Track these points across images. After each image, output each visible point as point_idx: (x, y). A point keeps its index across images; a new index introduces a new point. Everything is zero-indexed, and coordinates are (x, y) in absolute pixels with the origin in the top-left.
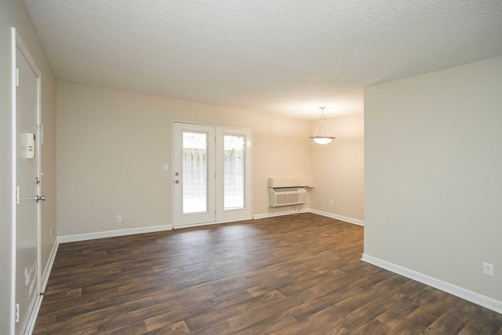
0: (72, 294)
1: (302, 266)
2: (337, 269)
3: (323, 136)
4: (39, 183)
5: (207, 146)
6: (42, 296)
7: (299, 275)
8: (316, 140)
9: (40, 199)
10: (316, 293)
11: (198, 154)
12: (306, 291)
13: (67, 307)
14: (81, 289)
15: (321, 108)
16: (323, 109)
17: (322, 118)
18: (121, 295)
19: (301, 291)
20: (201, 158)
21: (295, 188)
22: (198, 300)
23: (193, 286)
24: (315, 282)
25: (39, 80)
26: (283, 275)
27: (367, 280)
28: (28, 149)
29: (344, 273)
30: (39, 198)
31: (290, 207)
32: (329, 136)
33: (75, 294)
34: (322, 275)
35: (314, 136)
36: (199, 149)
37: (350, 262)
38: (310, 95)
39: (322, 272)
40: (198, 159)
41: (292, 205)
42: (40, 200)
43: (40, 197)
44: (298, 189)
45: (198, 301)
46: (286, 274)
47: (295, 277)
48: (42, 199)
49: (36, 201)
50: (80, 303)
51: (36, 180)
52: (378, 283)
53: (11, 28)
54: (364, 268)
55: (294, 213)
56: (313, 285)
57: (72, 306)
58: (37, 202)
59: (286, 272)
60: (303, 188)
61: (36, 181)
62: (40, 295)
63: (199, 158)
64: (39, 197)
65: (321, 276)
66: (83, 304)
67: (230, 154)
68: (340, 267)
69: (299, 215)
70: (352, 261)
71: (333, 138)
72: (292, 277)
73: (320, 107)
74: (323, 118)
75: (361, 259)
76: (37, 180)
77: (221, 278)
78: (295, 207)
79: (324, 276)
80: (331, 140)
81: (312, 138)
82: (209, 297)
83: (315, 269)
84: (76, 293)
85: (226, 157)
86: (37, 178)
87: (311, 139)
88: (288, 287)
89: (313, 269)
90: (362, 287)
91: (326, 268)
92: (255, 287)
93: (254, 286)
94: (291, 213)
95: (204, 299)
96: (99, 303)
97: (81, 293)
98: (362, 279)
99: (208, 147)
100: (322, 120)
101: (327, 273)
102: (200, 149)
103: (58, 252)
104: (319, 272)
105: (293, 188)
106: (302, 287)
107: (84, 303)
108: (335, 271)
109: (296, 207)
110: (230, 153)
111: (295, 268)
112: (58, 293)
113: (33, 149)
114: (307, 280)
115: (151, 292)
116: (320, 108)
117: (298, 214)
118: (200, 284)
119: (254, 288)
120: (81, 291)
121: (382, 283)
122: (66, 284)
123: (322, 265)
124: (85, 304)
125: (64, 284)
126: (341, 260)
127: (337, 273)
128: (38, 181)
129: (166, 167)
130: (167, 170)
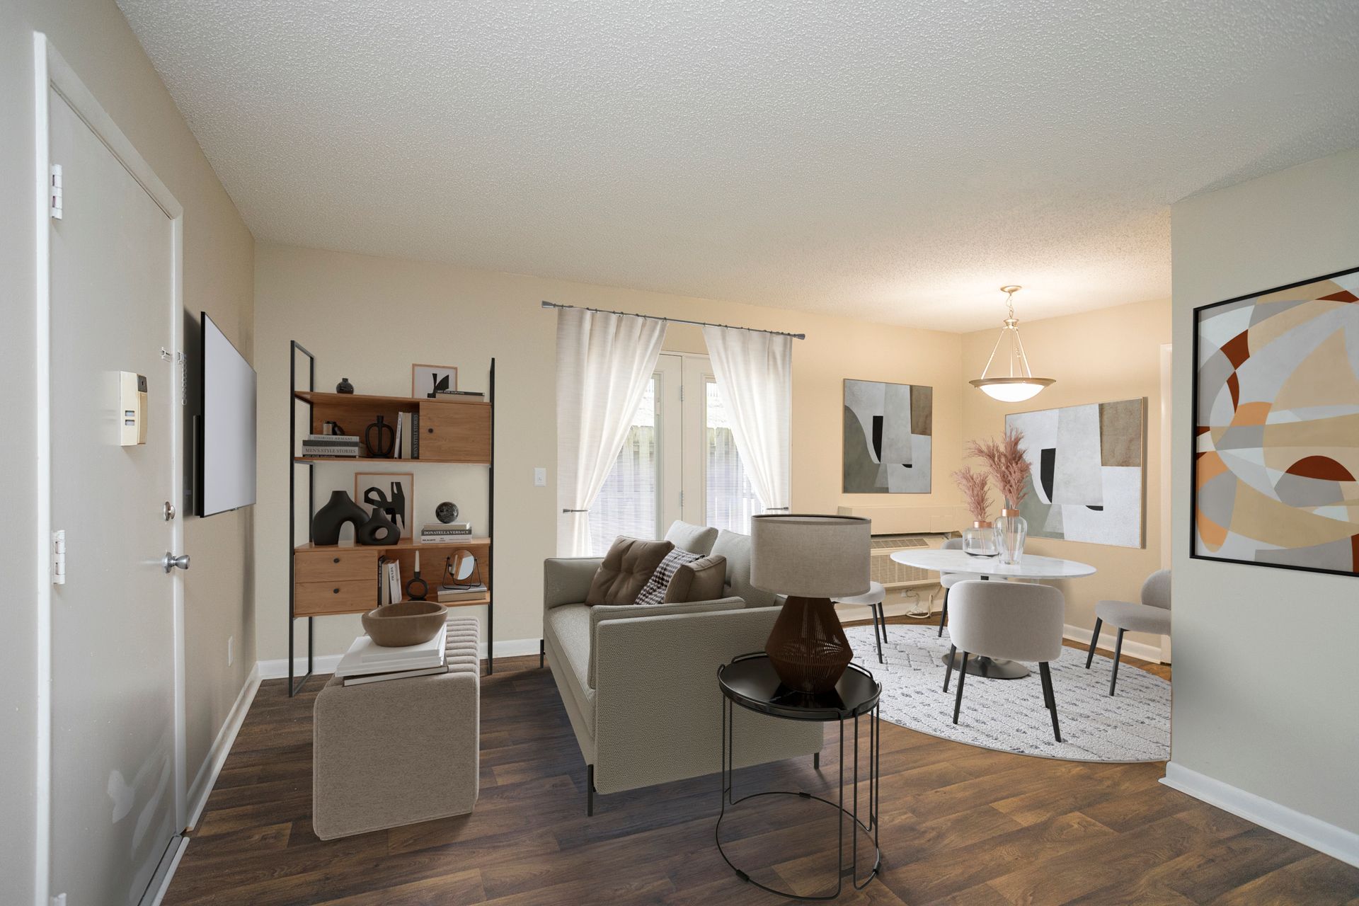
0: (264, 838)
1: (955, 791)
2: (1080, 809)
3: (1012, 377)
4: (172, 518)
5: (658, 413)
6: (186, 840)
7: (949, 824)
8: (990, 390)
9: (176, 564)
10: (1016, 901)
11: (636, 440)
12: (977, 887)
13: (242, 883)
14: (290, 825)
15: (1006, 289)
16: (1011, 292)
17: (1010, 321)
18: (395, 856)
19: (960, 889)
20: (644, 450)
21: (919, 538)
22: (619, 893)
23: (608, 842)
24: (1006, 853)
25: (176, 226)
26: (893, 820)
27: (1199, 866)
28: (123, 418)
29: (1106, 829)
30: (172, 562)
31: (903, 594)
32: (1031, 377)
33: (272, 841)
34: (1028, 829)
35: (982, 378)
36: (639, 426)
37: (1123, 788)
38: (974, 244)
39: (1027, 820)
40: (636, 453)
41: (908, 589)
42: (176, 567)
43: (177, 560)
44: (926, 539)
45: (619, 897)
46: (903, 817)
47: (934, 834)
48: (182, 563)
49: (165, 570)
50: (279, 870)
51: (165, 510)
52: (1242, 881)
53: (32, 35)
54: (1182, 815)
55: (916, 612)
56: (1002, 870)
57: (256, 879)
58: (168, 571)
59: (905, 810)
60: (943, 536)
61: (162, 514)
62: (181, 837)
63: (638, 452)
64: (174, 560)
65: (1024, 832)
66: (286, 875)
67: (724, 437)
68: (1090, 805)
69: (932, 618)
70: (1127, 784)
71: (1045, 382)
72: (925, 832)
73: (1003, 286)
74: (1014, 321)
75: (1161, 781)
76: (169, 509)
77: (695, 819)
78: (919, 593)
79: (1035, 834)
80: (1038, 388)
81: (977, 383)
82: (656, 884)
83: (1002, 806)
84: (275, 837)
85: (713, 447)
86: (167, 504)
87: (973, 386)
88: (913, 866)
89: (995, 805)
90: (1185, 894)
91: (1037, 805)
92: (802, 859)
93: (800, 857)
94: (907, 611)
95: (637, 893)
96: (328, 879)
97: (286, 839)
98: (1180, 858)
99: (658, 417)
100: (1011, 327)
101: (1044, 827)
102: (642, 426)
103: (254, 705)
104: (1015, 818)
105: (913, 538)
106: (963, 873)
107: (291, 874)
108: (1074, 819)
109: (922, 594)
110: (724, 435)
111: (932, 796)
112: (228, 834)
113: (137, 417)
114: (975, 844)
115: (481, 851)
116: (1002, 289)
117: (927, 614)
118: (628, 834)
119: (799, 861)
120: (288, 832)
121: (1263, 884)
122: (256, 806)
123: (1024, 793)
124: (291, 877)
125: (249, 807)
126: (1089, 778)
127: (1083, 829)
128: (169, 514)
129: (541, 473)
130: (544, 483)
